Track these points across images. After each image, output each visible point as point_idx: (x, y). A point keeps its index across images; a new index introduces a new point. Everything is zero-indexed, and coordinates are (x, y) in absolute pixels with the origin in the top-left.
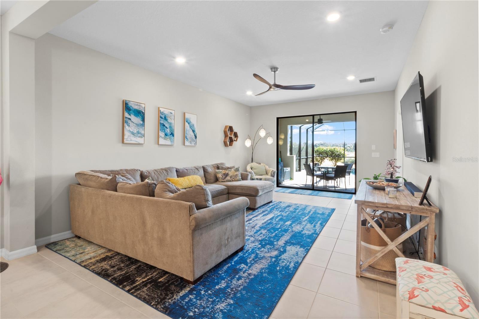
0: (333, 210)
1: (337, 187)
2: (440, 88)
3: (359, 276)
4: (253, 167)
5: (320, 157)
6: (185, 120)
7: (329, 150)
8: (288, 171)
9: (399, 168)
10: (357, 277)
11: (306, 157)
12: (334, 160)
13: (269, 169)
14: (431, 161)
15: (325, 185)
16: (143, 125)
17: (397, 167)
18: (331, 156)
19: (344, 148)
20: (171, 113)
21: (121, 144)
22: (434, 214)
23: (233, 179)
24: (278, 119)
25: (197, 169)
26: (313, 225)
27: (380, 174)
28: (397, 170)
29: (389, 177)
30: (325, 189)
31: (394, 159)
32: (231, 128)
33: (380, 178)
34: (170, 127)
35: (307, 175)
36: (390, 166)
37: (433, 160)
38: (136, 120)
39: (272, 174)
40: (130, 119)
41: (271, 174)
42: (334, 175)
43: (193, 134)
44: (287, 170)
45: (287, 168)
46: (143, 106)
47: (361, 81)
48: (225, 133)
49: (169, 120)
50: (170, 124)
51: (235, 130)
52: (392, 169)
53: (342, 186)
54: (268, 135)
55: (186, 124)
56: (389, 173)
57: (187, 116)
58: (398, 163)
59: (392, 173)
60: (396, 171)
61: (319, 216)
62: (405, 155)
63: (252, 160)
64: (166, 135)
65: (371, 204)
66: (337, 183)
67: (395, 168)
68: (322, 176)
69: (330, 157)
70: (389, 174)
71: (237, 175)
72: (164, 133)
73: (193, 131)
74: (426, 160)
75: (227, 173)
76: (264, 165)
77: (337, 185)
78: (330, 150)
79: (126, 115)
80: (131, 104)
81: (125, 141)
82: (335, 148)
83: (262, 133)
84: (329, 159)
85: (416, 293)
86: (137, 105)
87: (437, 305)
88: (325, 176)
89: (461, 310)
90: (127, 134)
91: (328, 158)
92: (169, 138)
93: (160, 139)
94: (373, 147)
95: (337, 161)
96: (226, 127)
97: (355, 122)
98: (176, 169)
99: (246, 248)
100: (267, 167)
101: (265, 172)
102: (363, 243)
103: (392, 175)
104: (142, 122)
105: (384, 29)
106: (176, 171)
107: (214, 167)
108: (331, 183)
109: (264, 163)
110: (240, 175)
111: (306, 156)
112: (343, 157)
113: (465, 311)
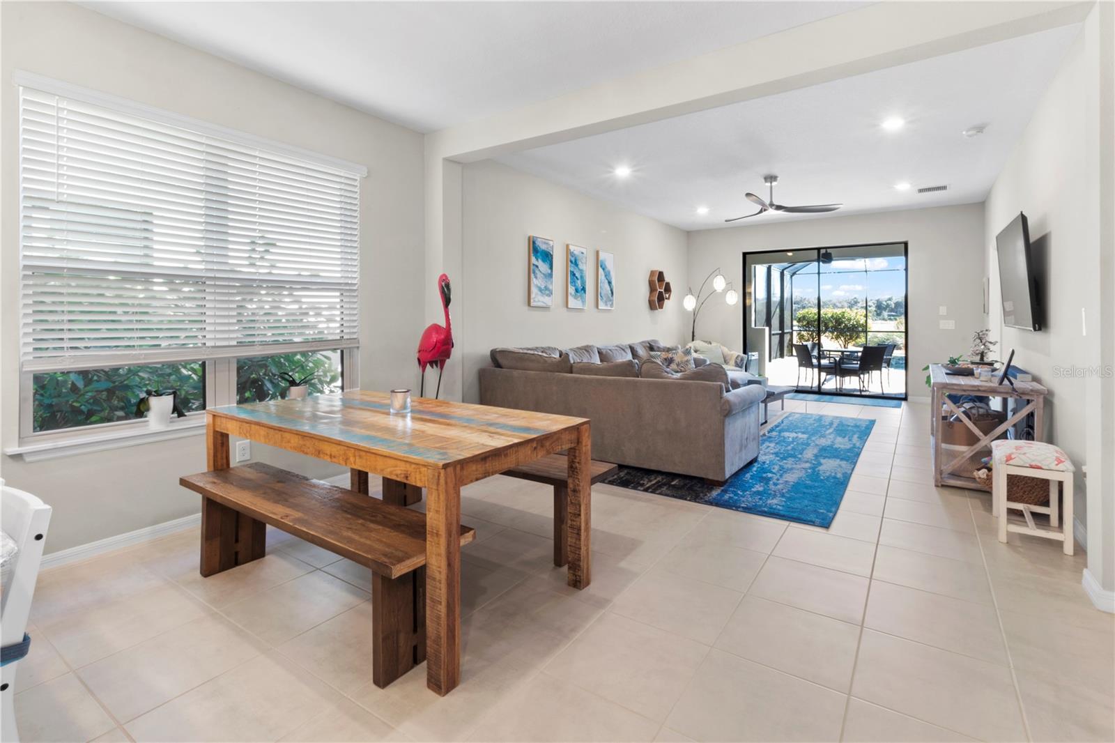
0: (873, 422)
1: (863, 391)
2: (1050, 232)
3: (940, 485)
4: (698, 348)
5: (809, 331)
6: (599, 264)
7: (830, 315)
8: (756, 360)
9: (994, 344)
10: (937, 486)
11: (780, 332)
12: (842, 338)
13: (729, 352)
14: (1040, 329)
15: (838, 387)
16: (551, 275)
17: (991, 343)
18: (835, 329)
19: (865, 311)
20: (582, 253)
21: (527, 308)
22: (1042, 396)
23: (682, 369)
24: (745, 254)
25: (623, 350)
26: (847, 438)
27: (961, 357)
28: (991, 347)
29: (977, 359)
30: (839, 393)
31: (987, 331)
32: (661, 274)
33: (959, 363)
34: (582, 277)
35: (799, 366)
36: (979, 341)
37: (1043, 329)
38: (543, 267)
39: (739, 361)
40: (537, 267)
41: (736, 362)
42: (858, 366)
43: (609, 289)
44: (753, 358)
45: (753, 353)
46: (551, 243)
47: (921, 191)
48: (651, 284)
49: (580, 267)
50: (581, 271)
51: (667, 279)
52: (983, 347)
53: (875, 389)
54: (730, 286)
55: (600, 270)
56: (977, 352)
57: (602, 256)
58: (992, 337)
59: (983, 352)
60: (989, 349)
61: (850, 428)
62: (1005, 323)
63: (693, 336)
64: (577, 291)
65: (955, 387)
66: (863, 382)
67: (987, 344)
68: (832, 368)
69: (832, 333)
70: (977, 354)
71: (687, 361)
72: (574, 288)
73: (610, 283)
74: (1032, 329)
75: (671, 358)
76: (719, 345)
77: (864, 386)
78: (832, 317)
79: (533, 260)
80: (538, 243)
81: (532, 304)
82: (844, 312)
83: (719, 284)
84: (831, 335)
85: (1013, 456)
86: (545, 243)
87: (1033, 464)
88: (839, 368)
89: (1057, 465)
90: (534, 290)
91: (827, 334)
92: (581, 296)
93: (571, 299)
94: (943, 310)
95: (849, 339)
96: (652, 273)
97: (904, 258)
98: (598, 348)
99: (759, 459)
100: (726, 350)
101: (723, 360)
102: (944, 446)
103: (982, 355)
104: (549, 271)
105: (970, 133)
106: (599, 352)
107: (644, 347)
108: (851, 383)
109: (718, 343)
110: (693, 361)
111: (780, 330)
112: (862, 331)
113: (1060, 465)
